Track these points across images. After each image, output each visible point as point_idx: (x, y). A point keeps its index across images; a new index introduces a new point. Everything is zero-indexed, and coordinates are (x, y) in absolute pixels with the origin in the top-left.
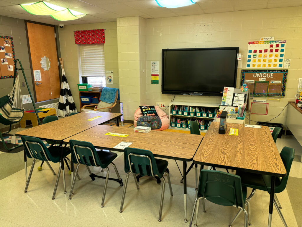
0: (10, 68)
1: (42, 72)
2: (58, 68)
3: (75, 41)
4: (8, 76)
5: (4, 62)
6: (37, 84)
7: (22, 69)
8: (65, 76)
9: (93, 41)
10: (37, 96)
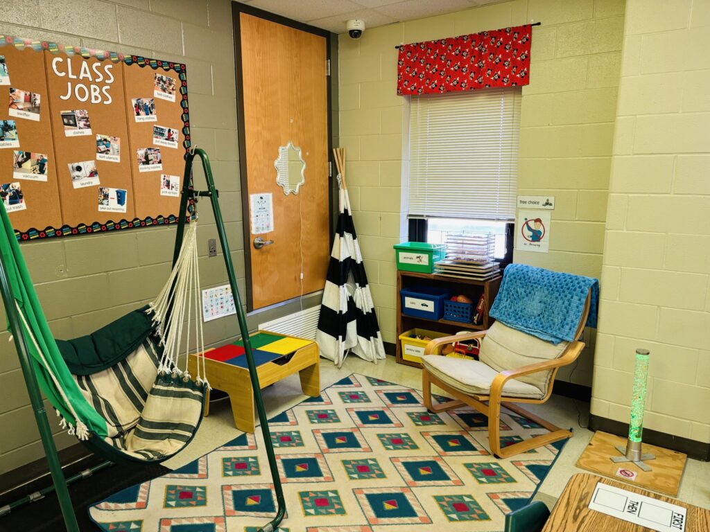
0: (168, 184)
1: (277, 201)
2: (327, 184)
3: (400, 84)
4: (160, 216)
5: (147, 162)
6: (260, 244)
7: (212, 193)
8: (350, 214)
9: (476, 78)
10: (257, 290)
